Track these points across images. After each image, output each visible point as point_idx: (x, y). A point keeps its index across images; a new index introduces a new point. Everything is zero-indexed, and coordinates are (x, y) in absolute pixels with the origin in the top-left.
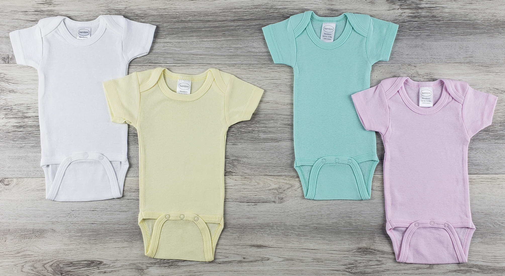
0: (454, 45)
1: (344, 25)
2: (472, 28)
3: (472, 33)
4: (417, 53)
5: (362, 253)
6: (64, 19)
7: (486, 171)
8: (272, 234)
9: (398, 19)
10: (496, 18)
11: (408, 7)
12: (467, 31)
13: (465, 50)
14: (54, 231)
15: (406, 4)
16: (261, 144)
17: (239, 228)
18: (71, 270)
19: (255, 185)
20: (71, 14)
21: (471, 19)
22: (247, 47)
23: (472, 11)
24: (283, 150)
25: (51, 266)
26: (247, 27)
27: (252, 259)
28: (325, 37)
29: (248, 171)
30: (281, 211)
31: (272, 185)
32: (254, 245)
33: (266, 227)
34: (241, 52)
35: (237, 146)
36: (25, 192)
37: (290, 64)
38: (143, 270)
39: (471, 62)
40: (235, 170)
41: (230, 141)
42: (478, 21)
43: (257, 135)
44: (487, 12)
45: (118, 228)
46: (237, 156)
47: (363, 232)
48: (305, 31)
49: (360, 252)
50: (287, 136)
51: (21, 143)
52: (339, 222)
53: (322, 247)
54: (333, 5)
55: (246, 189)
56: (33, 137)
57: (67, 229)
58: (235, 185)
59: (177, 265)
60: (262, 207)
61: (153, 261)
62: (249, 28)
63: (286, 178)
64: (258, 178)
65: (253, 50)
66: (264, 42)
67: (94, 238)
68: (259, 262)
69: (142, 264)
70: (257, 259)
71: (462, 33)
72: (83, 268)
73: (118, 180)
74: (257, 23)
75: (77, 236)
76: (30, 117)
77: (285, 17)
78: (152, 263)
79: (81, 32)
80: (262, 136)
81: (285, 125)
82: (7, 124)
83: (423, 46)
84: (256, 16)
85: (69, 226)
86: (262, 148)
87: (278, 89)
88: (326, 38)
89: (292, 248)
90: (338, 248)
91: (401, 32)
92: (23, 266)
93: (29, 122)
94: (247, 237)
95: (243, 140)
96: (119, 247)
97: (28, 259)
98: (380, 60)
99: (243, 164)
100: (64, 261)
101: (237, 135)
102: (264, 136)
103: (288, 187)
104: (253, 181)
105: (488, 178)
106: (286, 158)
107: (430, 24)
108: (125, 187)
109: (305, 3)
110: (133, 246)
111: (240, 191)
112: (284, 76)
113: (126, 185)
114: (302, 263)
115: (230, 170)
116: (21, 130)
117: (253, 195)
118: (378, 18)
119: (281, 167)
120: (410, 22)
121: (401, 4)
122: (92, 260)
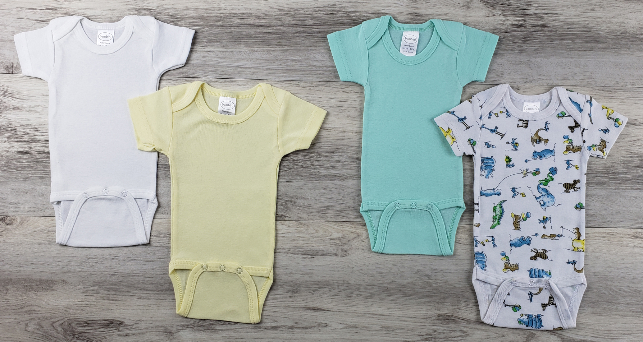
0: (569, 63)
1: (430, 34)
2: (592, 42)
3: (592, 48)
4: (521, 72)
5: (443, 321)
6: (81, 20)
7: (603, 224)
8: (332, 294)
9: (499, 28)
10: (624, 30)
11: (511, 13)
12: (586, 45)
13: (583, 70)
14: (65, 282)
15: (510, 9)
16: (321, 182)
17: (292, 286)
18: (86, 331)
19: (313, 233)
20: (90, 13)
21: (593, 30)
22: (307, 59)
23: (593, 20)
24: (350, 191)
25: (61, 325)
26: (309, 34)
27: (306, 324)
28: (405, 50)
29: (304, 216)
30: (344, 267)
31: (334, 234)
32: (309, 308)
33: (324, 285)
34: (300, 66)
35: (291, 184)
36: (32, 234)
37: (360, 82)
38: (172, 333)
39: (589, 85)
40: (289, 214)
41: (284, 178)
42: (601, 33)
43: (317, 171)
44: (612, 21)
45: (143, 282)
46: (292, 196)
47: (445, 295)
48: (381, 41)
49: (440, 320)
50: (353, 172)
51: (27, 173)
52: (415, 282)
53: (393, 313)
54: (418, 8)
55: (302, 237)
56: (41, 166)
57: (81, 280)
58: (288, 232)
59: (214, 329)
60: (321, 261)
61: (185, 322)
62: (311, 36)
63: (351, 226)
64: (317, 224)
65: (316, 63)
66: (330, 53)
67: (113, 293)
68: (316, 328)
69: (172, 326)
70: (312, 325)
71: (579, 48)
72: (100, 328)
73: (144, 222)
74: (321, 30)
75: (92, 290)
76: (38, 141)
77: (356, 22)
78: (183, 326)
79: (103, 37)
80: (324, 172)
81: (353, 158)
82: (10, 150)
83: (529, 63)
84: (320, 20)
85: (84, 278)
86: (323, 187)
87: (345, 113)
88: (407, 50)
89: (357, 313)
90: (414, 314)
91: (502, 44)
92: (27, 324)
93: (37, 147)
94: (301, 297)
95: (299, 176)
96: (144, 304)
97: (33, 316)
98: (473, 80)
99: (298, 206)
100: (78, 319)
101: (293, 170)
102: (326, 172)
103: (354, 237)
104: (311, 228)
105: (606, 232)
106: (352, 201)
107: (539, 35)
108: (152, 231)
109: (382, 5)
110: (160, 304)
111: (295, 240)
112: (352, 96)
113: (153, 229)
114: (368, 332)
115: (282, 213)
116: (27, 156)
117: (310, 246)
118: (474, 26)
119: (346, 212)
120: (513, 33)
121: (504, 8)
122: (111, 320)
